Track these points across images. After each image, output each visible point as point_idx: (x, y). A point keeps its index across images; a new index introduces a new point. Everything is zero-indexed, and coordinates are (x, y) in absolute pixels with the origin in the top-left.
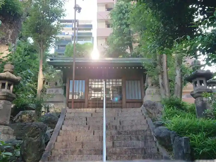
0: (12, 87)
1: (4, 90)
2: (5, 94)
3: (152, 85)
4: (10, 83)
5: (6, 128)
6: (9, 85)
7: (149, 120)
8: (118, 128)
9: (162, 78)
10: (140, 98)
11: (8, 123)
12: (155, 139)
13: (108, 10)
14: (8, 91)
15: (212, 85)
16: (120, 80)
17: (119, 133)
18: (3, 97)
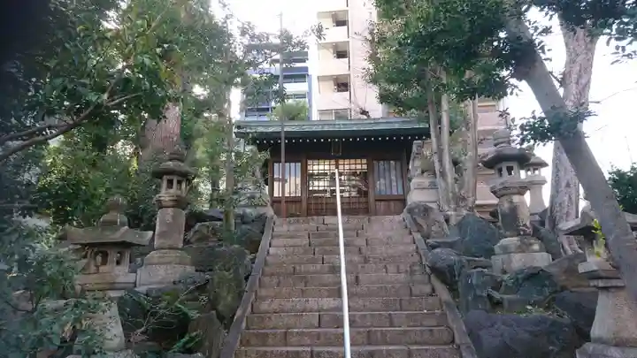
0: (184, 185)
1: (172, 191)
2: (175, 198)
3: (423, 172)
4: (180, 178)
5: (179, 253)
6: (179, 182)
7: (418, 236)
8: (363, 251)
9: (441, 161)
10: (401, 192)
11: (181, 245)
12: (428, 270)
13: (337, 26)
14: (179, 192)
15: (532, 169)
16: (364, 161)
17: (366, 260)
18: (171, 203)
